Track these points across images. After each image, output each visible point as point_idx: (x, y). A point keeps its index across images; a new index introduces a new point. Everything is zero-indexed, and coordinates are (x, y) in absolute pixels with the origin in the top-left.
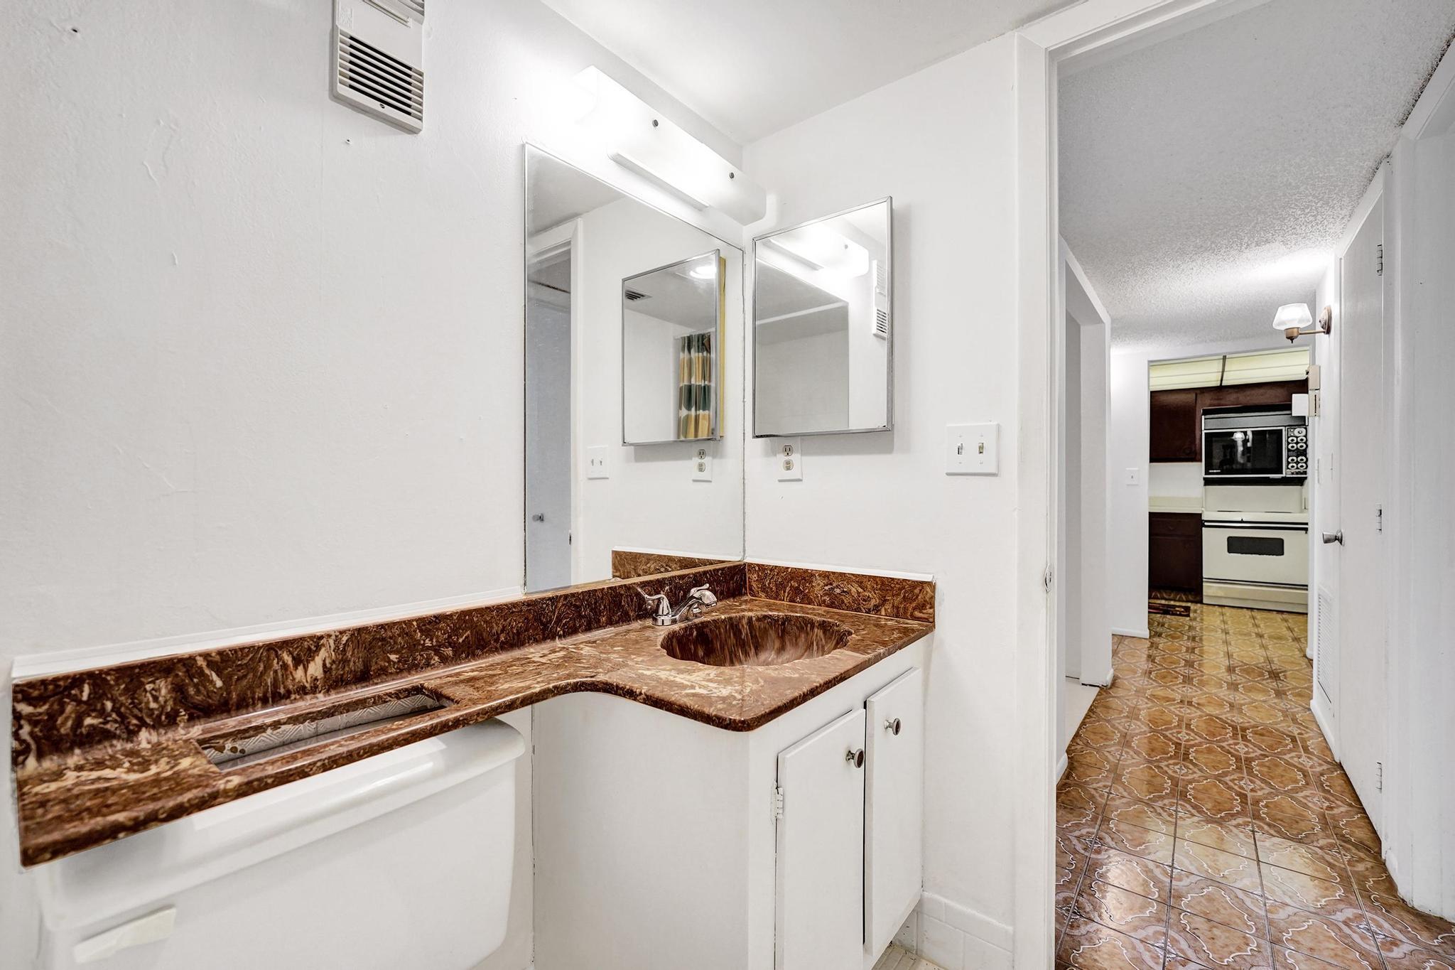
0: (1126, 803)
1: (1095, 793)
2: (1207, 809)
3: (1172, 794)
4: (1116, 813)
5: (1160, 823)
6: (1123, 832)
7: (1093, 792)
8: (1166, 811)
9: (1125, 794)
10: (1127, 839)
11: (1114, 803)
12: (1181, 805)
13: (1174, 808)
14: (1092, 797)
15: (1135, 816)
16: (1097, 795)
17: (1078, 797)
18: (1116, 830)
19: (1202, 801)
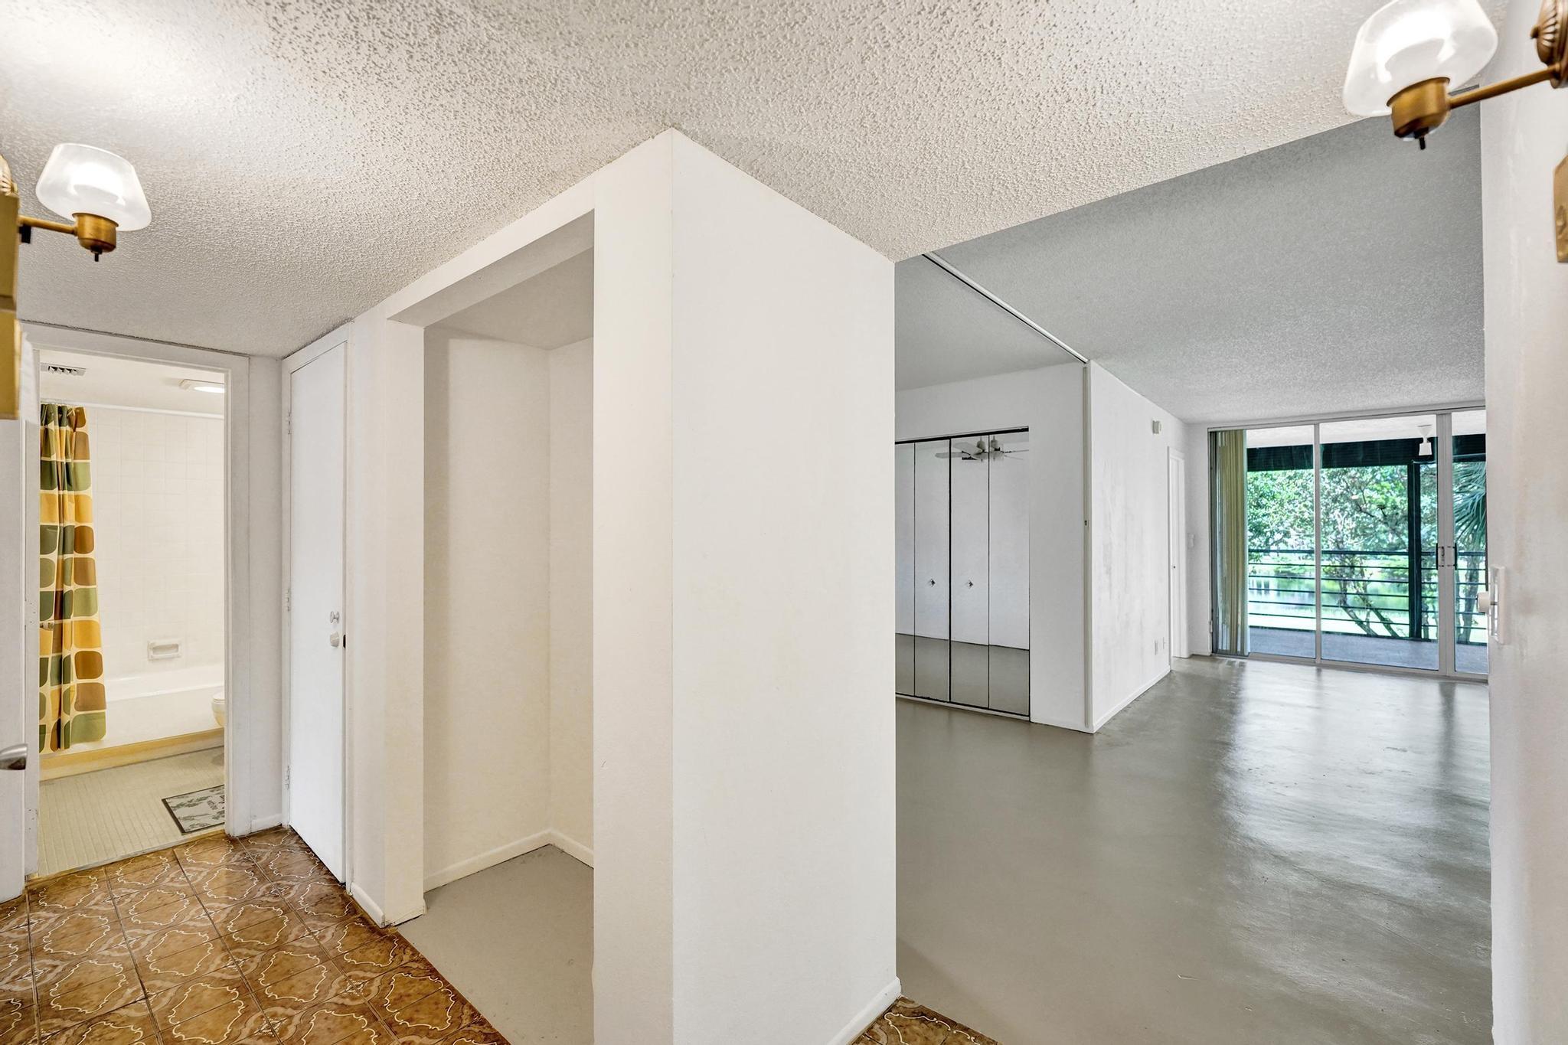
1: (322, 924)
2: (206, 989)
7: (325, 924)
8: (246, 956)
9: (297, 944)
11: (297, 928)
12: (236, 973)
13: (240, 965)
14: (320, 918)
16: (319, 923)
17: (332, 910)
19: (219, 994)
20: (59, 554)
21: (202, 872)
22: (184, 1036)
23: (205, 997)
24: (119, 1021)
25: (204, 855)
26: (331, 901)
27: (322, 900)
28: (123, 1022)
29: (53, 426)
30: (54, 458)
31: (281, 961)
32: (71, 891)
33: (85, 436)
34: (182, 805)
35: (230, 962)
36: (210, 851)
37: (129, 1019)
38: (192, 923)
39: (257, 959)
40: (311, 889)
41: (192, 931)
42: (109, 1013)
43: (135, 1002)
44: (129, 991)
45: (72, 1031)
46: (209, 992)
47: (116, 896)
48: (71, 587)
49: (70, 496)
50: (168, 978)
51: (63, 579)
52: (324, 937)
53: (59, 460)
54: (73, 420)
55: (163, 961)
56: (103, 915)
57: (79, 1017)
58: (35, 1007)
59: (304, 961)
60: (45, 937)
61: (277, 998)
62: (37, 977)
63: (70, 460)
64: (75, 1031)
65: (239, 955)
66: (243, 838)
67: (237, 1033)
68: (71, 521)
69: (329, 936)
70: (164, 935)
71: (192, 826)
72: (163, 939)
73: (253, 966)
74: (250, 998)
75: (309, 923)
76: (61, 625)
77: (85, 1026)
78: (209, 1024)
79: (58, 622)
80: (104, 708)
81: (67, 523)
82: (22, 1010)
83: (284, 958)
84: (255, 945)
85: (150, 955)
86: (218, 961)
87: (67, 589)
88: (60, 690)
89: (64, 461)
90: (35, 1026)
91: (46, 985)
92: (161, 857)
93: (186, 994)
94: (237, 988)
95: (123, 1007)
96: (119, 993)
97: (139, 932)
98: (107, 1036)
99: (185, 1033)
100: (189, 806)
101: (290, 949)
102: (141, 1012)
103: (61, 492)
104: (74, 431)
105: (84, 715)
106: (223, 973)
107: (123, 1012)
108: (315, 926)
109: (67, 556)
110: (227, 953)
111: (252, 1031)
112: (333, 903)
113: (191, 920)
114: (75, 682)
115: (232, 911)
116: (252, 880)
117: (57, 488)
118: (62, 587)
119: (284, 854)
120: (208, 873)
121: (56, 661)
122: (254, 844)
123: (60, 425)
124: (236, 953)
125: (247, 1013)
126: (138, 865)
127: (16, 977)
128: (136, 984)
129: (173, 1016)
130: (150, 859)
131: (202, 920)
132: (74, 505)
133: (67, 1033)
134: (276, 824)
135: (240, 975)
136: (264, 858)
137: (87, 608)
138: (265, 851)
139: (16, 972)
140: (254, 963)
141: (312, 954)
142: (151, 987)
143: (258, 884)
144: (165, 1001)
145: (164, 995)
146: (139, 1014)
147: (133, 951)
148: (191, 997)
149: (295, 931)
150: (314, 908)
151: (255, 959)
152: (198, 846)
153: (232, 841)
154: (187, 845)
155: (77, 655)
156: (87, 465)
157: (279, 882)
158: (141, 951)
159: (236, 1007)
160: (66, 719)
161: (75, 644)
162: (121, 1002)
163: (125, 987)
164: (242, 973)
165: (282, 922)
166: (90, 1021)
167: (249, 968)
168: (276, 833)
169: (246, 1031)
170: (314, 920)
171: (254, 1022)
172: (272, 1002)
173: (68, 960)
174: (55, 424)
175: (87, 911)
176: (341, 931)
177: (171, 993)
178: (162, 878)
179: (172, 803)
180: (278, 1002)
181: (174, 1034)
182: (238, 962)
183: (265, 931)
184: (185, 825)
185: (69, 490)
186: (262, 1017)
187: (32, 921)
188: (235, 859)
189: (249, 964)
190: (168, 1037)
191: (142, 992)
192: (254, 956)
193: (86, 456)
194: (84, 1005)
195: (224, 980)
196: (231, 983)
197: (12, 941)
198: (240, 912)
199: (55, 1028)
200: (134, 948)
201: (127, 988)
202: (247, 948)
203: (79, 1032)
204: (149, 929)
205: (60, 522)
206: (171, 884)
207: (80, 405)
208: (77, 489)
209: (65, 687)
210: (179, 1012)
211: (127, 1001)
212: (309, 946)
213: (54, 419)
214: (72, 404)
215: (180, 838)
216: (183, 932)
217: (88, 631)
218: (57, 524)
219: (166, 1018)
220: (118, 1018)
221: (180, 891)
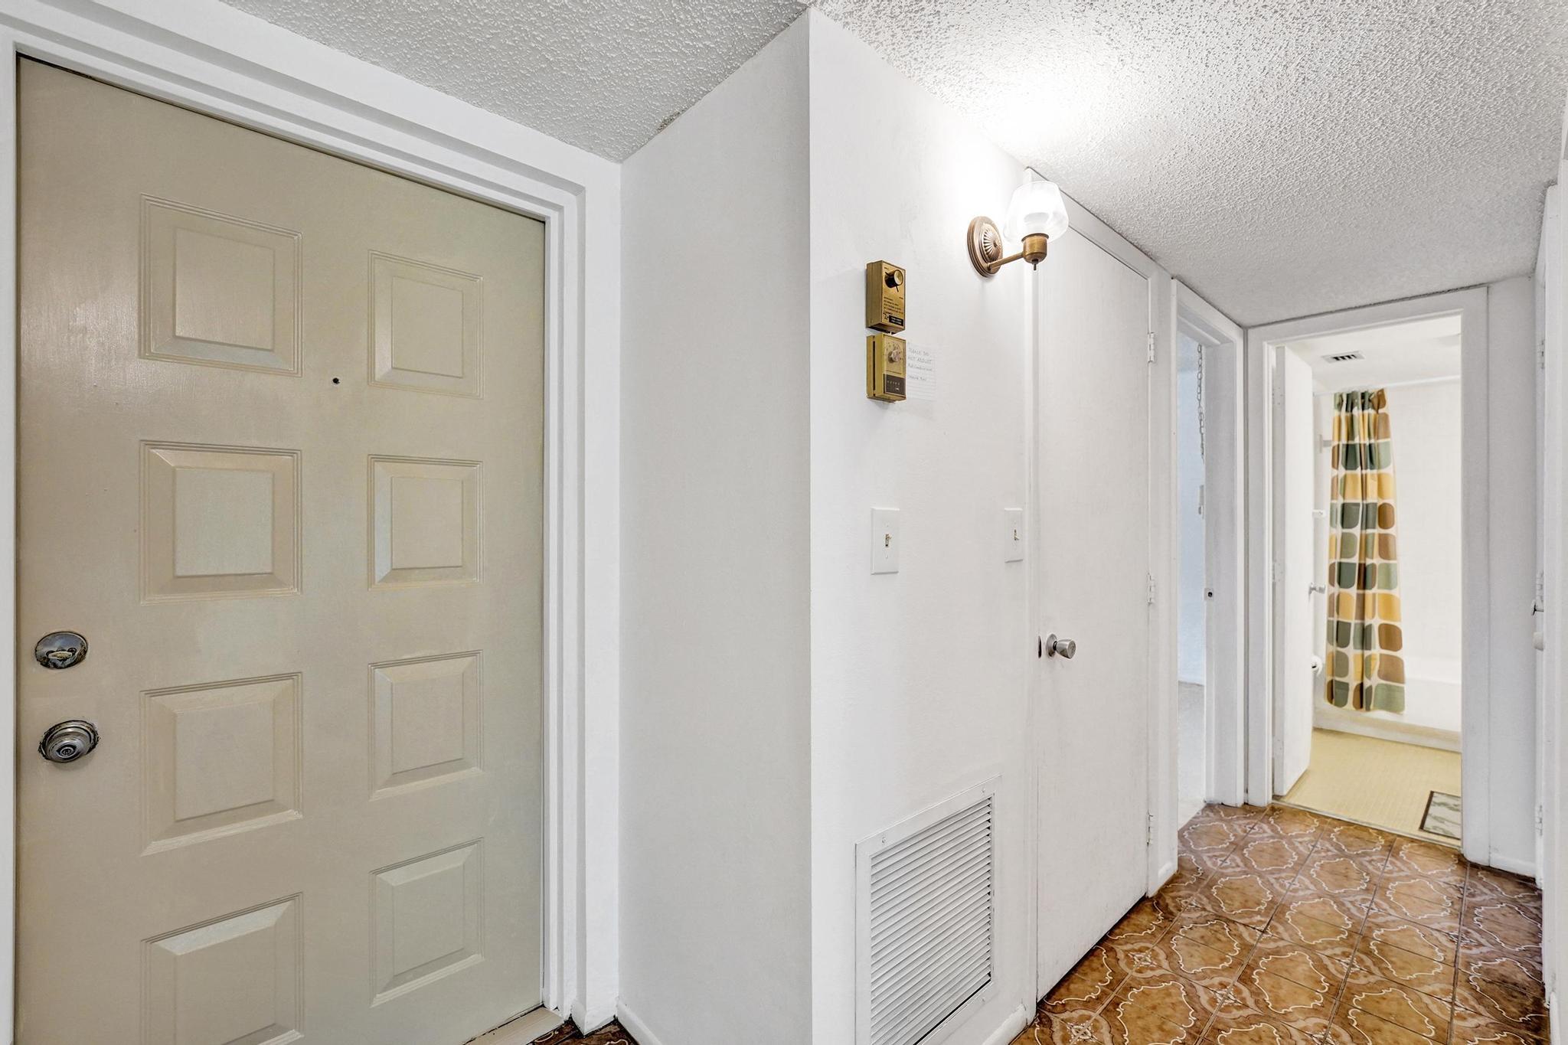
0: (1424, 984)
1: (1477, 1006)
2: (1308, 963)
3: (1352, 992)
4: (1438, 970)
5: (1376, 952)
6: (1425, 946)
7: (1481, 1009)
8: (1366, 967)
9: (1426, 999)
10: (1419, 937)
11: (1442, 986)
12: (1342, 973)
13: (1353, 970)
14: (1479, 999)
15: (1409, 964)
16: (1473, 1003)
17: (1505, 1003)
18: (1434, 949)
19: (1312, 977)
20: (1362, 529)
21: (1403, 871)
22: (1258, 981)
23: (1300, 969)
24: (1234, 932)
25: (1419, 858)
26: (1516, 994)
27: (1505, 984)
28: (1235, 935)
29: (1357, 411)
30: (1357, 441)
31: (1392, 999)
32: (1295, 823)
33: (1386, 416)
34: (1444, 804)
35: (1347, 960)
36: (1428, 859)
37: (1240, 937)
38: (1349, 905)
39: (1372, 979)
40: (1502, 964)
41: (1344, 912)
42: (1234, 922)
43: (1254, 928)
44: (1259, 918)
45: (1206, 913)
46: (1306, 968)
47: (1318, 846)
48: (1374, 560)
49: (1372, 475)
50: (1291, 932)
51: (1365, 551)
52: (1465, 1019)
53: (1362, 442)
54: (1375, 401)
55: (1300, 916)
56: (1297, 854)
57: (1217, 908)
58: (1205, 883)
59: (1414, 1020)
60: (1252, 843)
61: (1354, 1025)
62: (1225, 864)
63: (1372, 441)
64: (1207, 915)
65: (1361, 961)
66: (1475, 866)
67: (1292, 1019)
68: (1373, 498)
69: (1472, 1022)
70: (1320, 898)
71: (1435, 828)
72: (1316, 900)
73: (1362, 981)
74: (1332, 1002)
75: (1462, 992)
76: (1364, 595)
77: (1214, 917)
78: (1283, 991)
79: (1361, 592)
80: (1403, 683)
81: (1370, 500)
82: (1198, 878)
83: (1397, 999)
84: (1384, 965)
85: (1296, 905)
86: (1338, 951)
87: (1369, 562)
88: (1363, 655)
89: (1367, 442)
90: (1194, 893)
91: (1222, 874)
92: (1380, 837)
93: (1290, 954)
94: (1331, 985)
95: (1245, 925)
96: (1251, 914)
97: (1306, 883)
98: (1219, 936)
99: (1261, 980)
100: (1451, 808)
101: (1414, 997)
102: (1251, 938)
103: (1364, 472)
104: (1377, 412)
105: (1386, 685)
106: (1333, 963)
107: (1242, 928)
108: (1465, 1000)
109: (1369, 531)
110: (1353, 951)
111: (1306, 1028)
112: (1515, 997)
113: (1351, 902)
114: (1376, 651)
115: (1394, 921)
116: (1444, 910)
117: (1359, 468)
118: (1365, 560)
119: (1507, 908)
120: (1407, 876)
121: (1358, 627)
122: (1481, 879)
123: (1363, 409)
124: (1359, 957)
125: (1316, 1011)
126: (1357, 833)
127: (1215, 856)
128: (1268, 916)
129: (1266, 960)
130: (1370, 833)
131: (1360, 910)
132: (1376, 483)
133: (1203, 912)
134: (1528, 874)
135: (1344, 978)
136: (1478, 899)
137: (1389, 584)
138: (1488, 894)
139: (1217, 854)
140: (1366, 979)
141: (1432, 1021)
142: (1274, 928)
143: (1445, 917)
144: (1272, 945)
145: (1275, 941)
146: (1248, 939)
147: (1289, 893)
148: (1291, 960)
149: (1436, 987)
150: (1484, 983)
151: (1371, 976)
152: (1422, 848)
153: (1462, 861)
154: (1412, 841)
155: (1381, 627)
156: (1387, 444)
157: (1469, 930)
158: (1294, 897)
159: (1313, 998)
160: (1367, 684)
161: (1379, 616)
162: (1246, 921)
163: (1259, 913)
164: (1346, 977)
165: (1433, 968)
166: (1220, 916)
167: (1358, 979)
168: (1521, 883)
169: (1301, 1024)
170: (1471, 995)
171: (1315, 1024)
172: (1346, 1024)
173: (1249, 868)
174: (1358, 409)
175: (1291, 843)
176: (1493, 1031)
177: (1281, 944)
178: (1365, 854)
179: (1436, 799)
180: (1352, 1030)
181: (1254, 973)
182: (1353, 966)
183: (1406, 962)
184: (1429, 823)
185: (1371, 469)
186: (1326, 1027)
187: (1256, 827)
188: (1447, 880)
189: (1360, 975)
190: (1249, 971)
191: (1265, 925)
192: (1372, 973)
193: (1387, 435)
194: (1227, 903)
195: (1327, 969)
196: (1330, 977)
197: (1235, 833)
198: (1400, 928)
199: (1201, 904)
200: (1291, 891)
201: (1259, 914)
202: (1374, 962)
203: (1208, 918)
204: (1315, 886)
205: (1363, 499)
206: (1367, 864)
207: (1380, 387)
208: (1379, 468)
209: (1367, 653)
210: (1272, 962)
211: (1250, 923)
212: (1436, 1012)
213: (1357, 404)
214: (1372, 388)
215: (1414, 831)
216: (1335, 906)
217: (1389, 605)
218: (1359, 501)
219: (1260, 958)
220: (1235, 929)
221: (1367, 874)
